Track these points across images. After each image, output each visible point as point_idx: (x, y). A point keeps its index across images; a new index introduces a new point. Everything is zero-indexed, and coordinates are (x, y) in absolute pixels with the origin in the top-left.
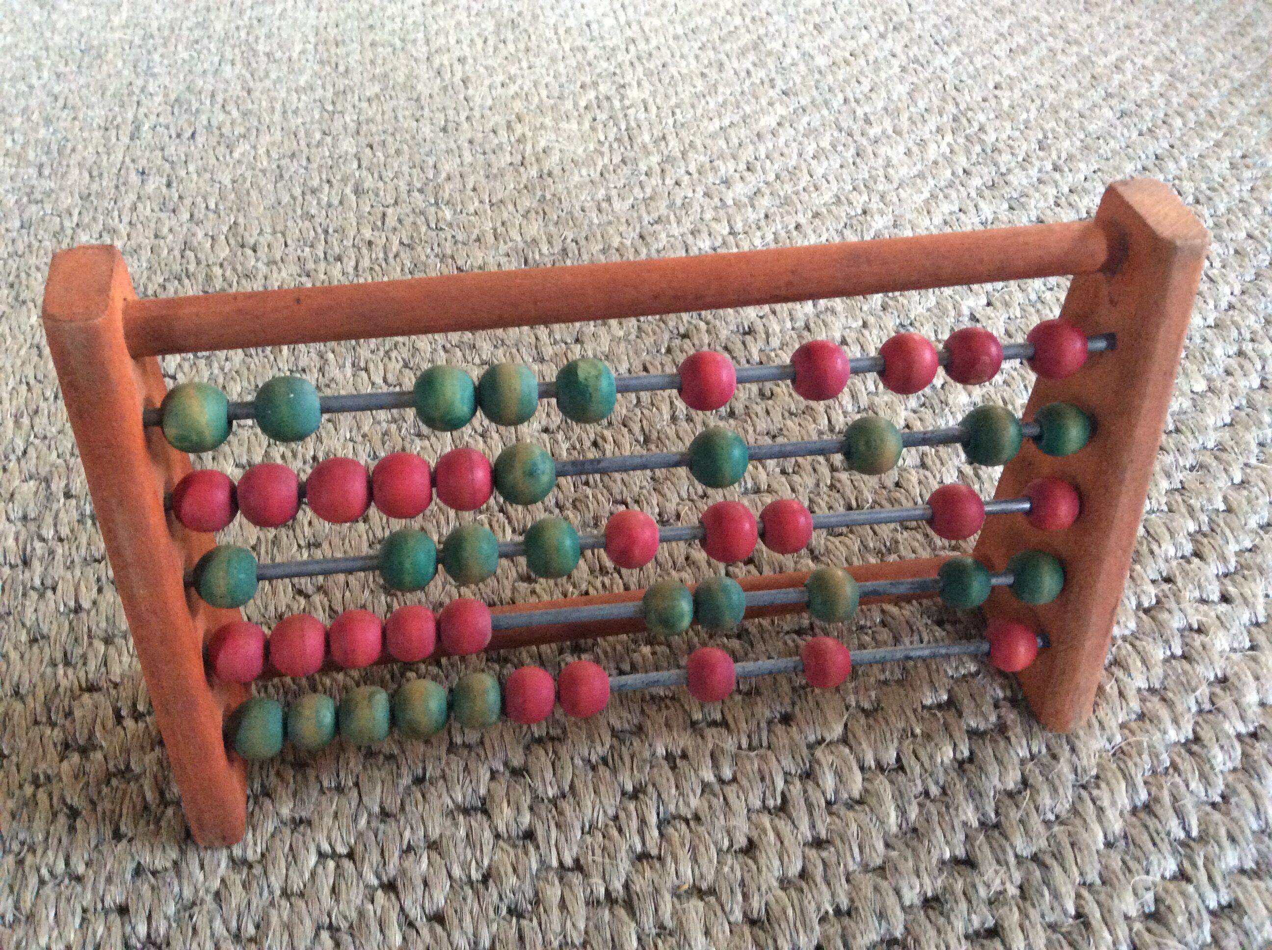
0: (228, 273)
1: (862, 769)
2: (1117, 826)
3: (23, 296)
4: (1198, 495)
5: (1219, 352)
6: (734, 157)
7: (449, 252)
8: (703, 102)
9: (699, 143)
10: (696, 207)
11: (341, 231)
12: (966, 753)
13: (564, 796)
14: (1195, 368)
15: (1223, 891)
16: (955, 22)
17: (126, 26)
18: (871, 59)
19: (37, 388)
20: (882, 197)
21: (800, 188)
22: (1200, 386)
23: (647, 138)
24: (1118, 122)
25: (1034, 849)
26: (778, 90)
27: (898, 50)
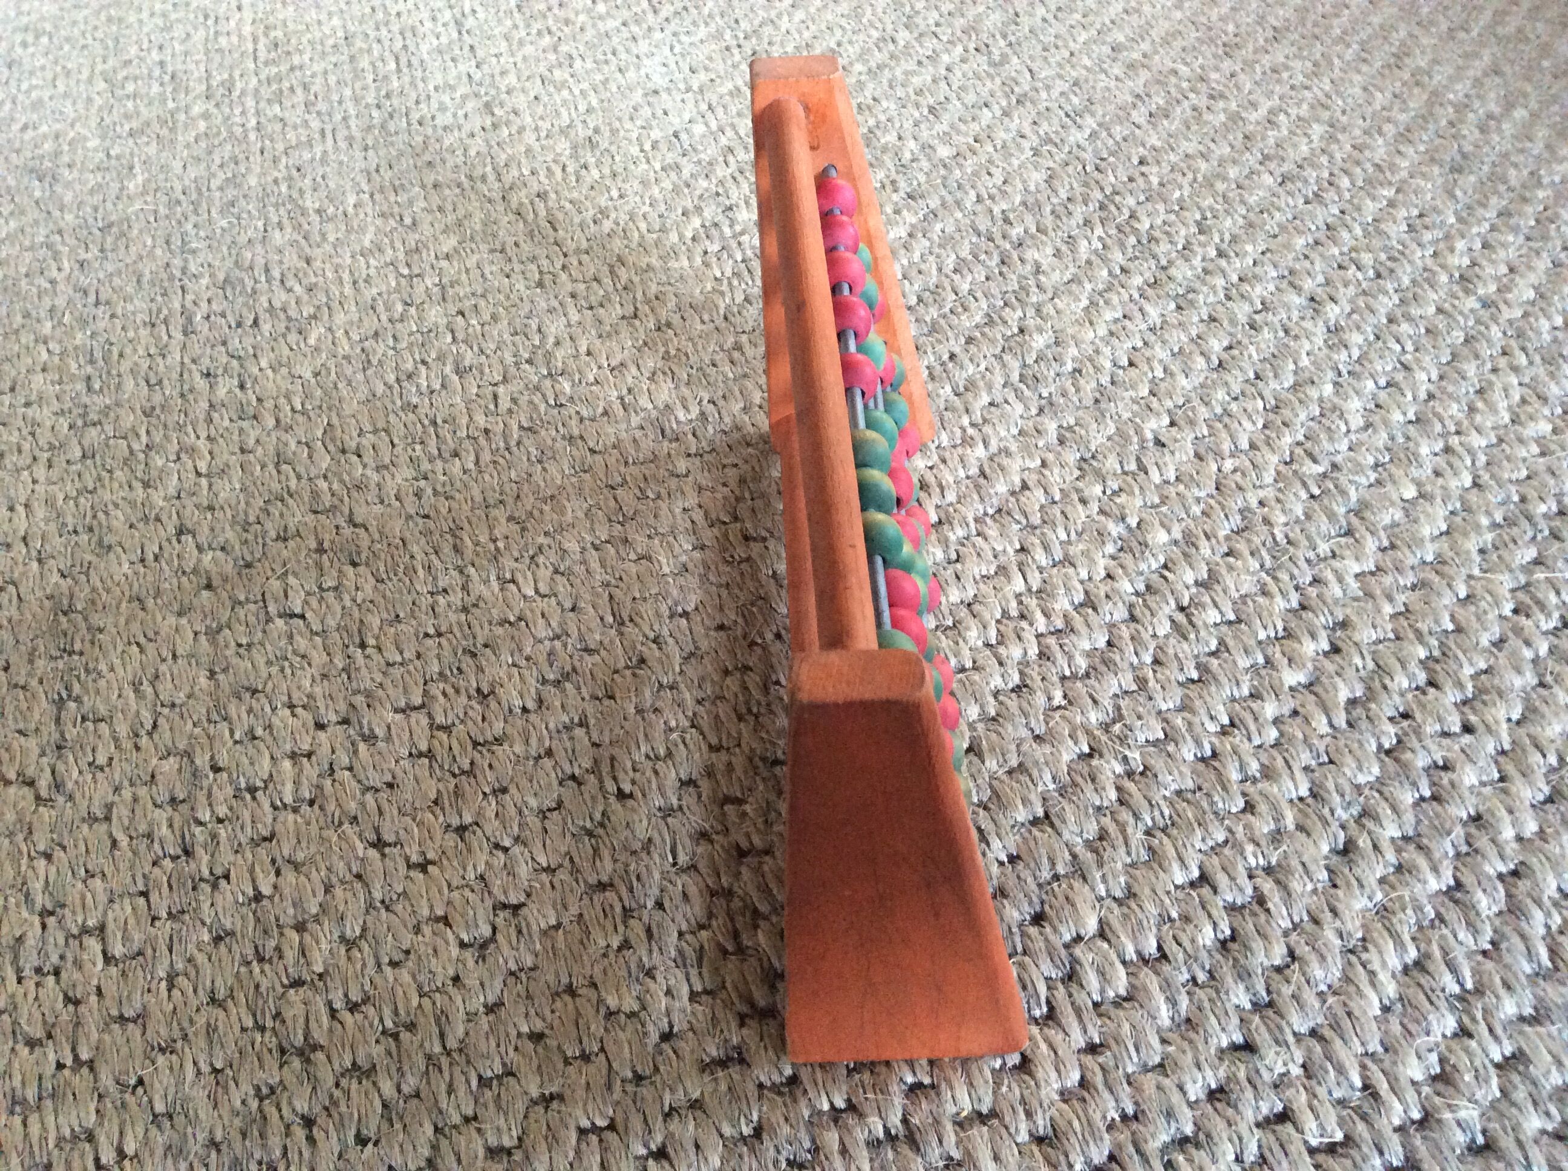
1: (1124, 963)
2: (1391, 989)
3: (107, 540)
4: (1424, 616)
5: (1424, 450)
7: (576, 432)
12: (1228, 932)
14: (1401, 472)
15: (1506, 1042)
16: (1084, 86)
18: (999, 143)
19: (150, 648)
20: (1038, 311)
21: (947, 310)
22: (1410, 492)
24: (1280, 190)
25: (1312, 1024)
26: (902, 194)
27: (1027, 130)
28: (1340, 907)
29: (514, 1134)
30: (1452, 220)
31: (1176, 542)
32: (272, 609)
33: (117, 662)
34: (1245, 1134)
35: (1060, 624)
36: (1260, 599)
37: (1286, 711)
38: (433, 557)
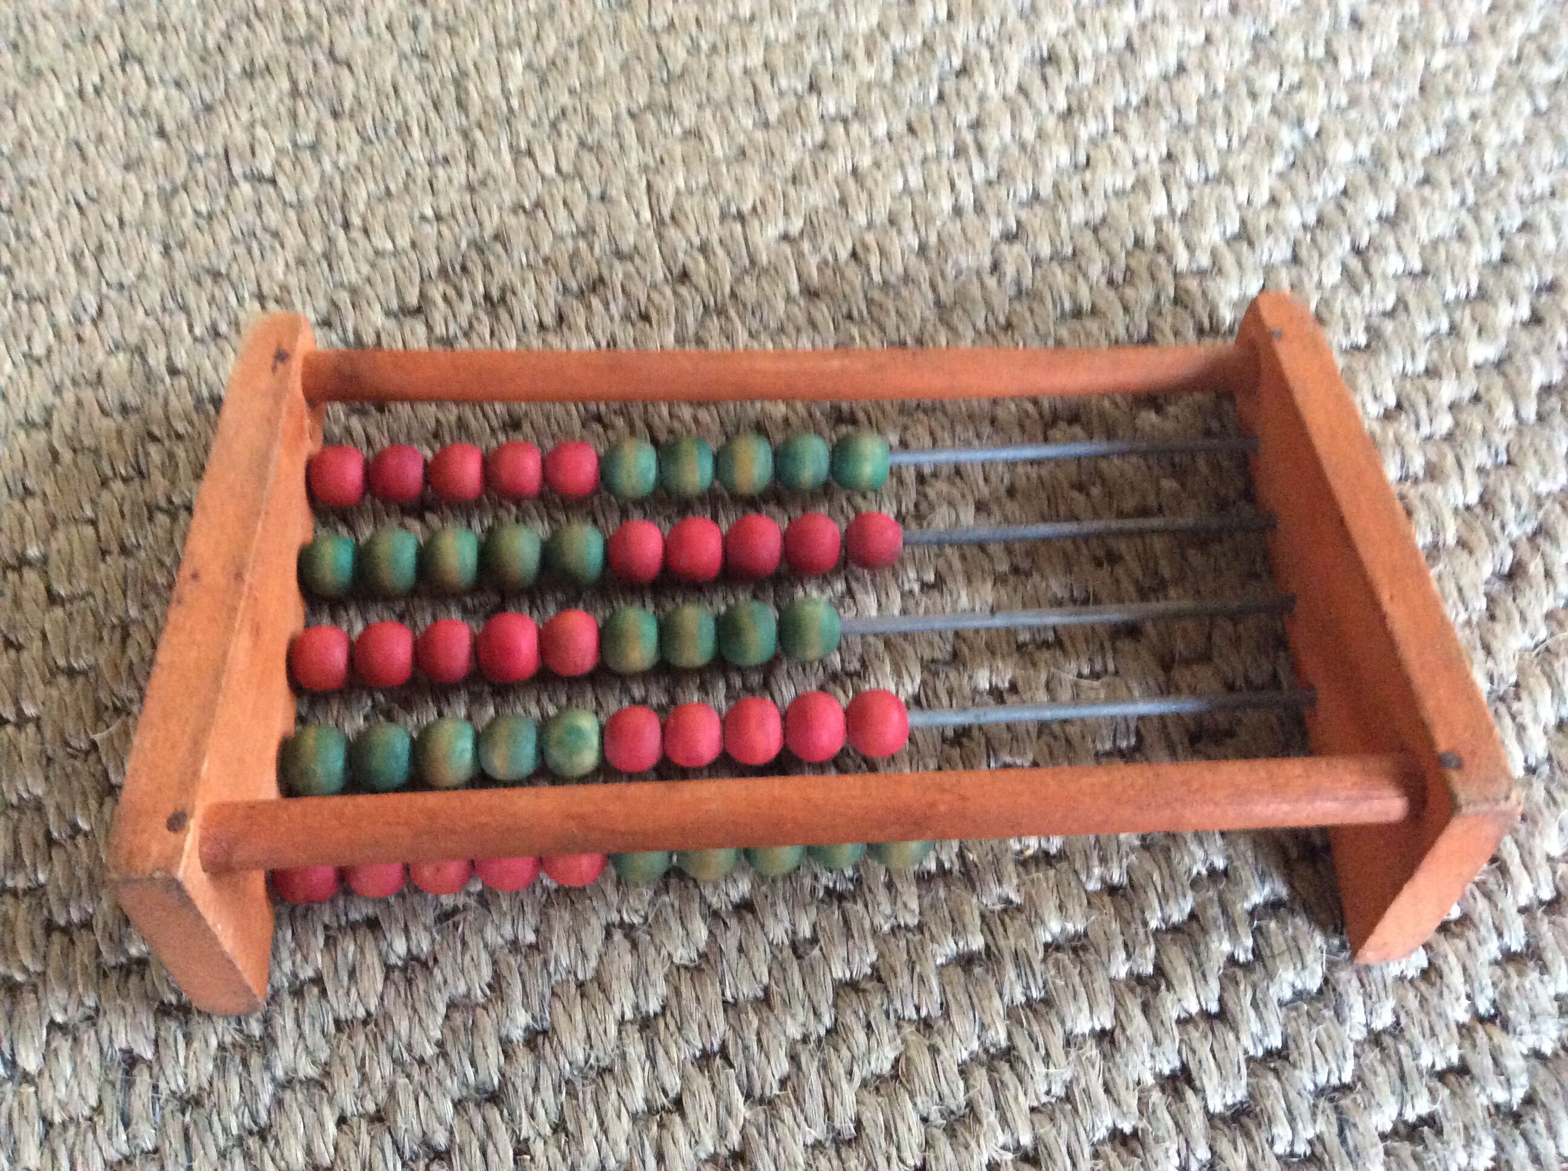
28: (1496, 645)
31: (1361, 162)
32: (237, 170)
35: (1205, 261)
36: (1456, 247)
37: (1467, 394)
38: (432, 114)
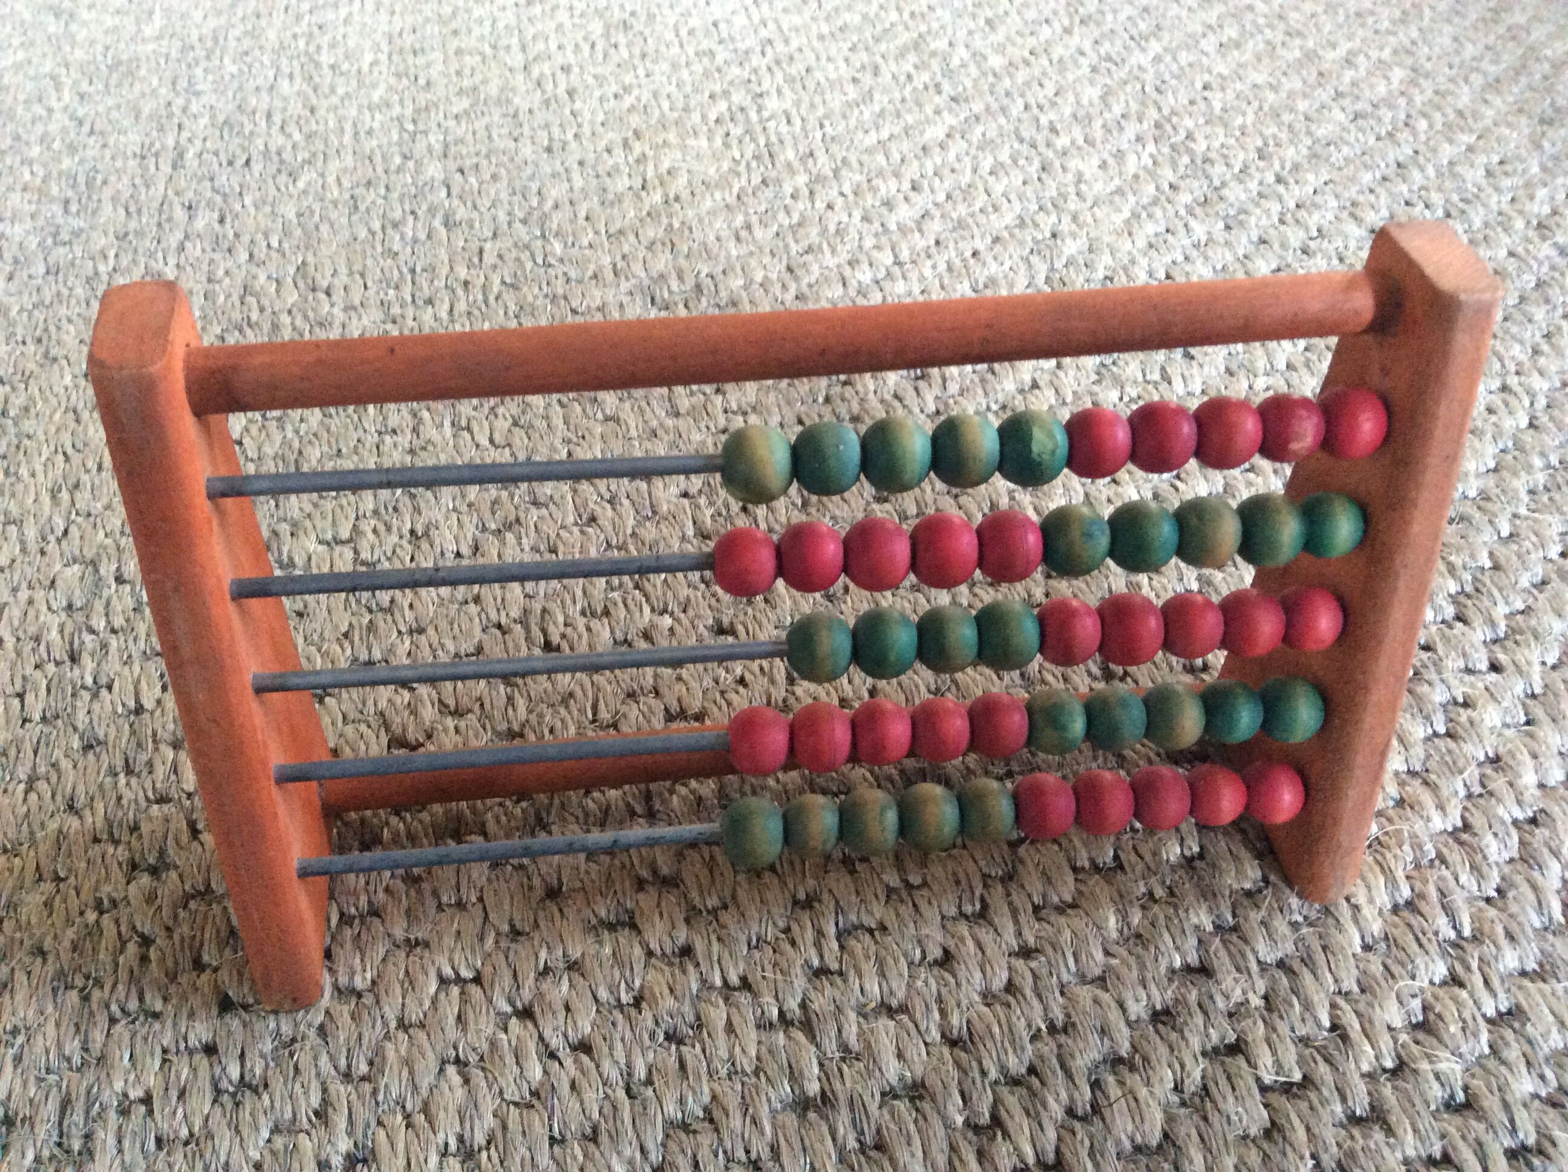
0: (298, 322)
1: (1075, 869)
2: (1376, 927)
3: (53, 352)
4: (1459, 550)
6: (897, 175)
7: (560, 291)
8: (856, 111)
9: (853, 159)
10: (853, 234)
11: (430, 269)
12: (1196, 849)
13: (725, 907)
15: (1502, 995)
16: (1154, 14)
17: (160, 37)
18: (1055, 58)
19: (76, 458)
20: (1075, 218)
21: (977, 208)
23: (790, 154)
24: (1352, 127)
25: (1280, 955)
26: (945, 96)
27: (1087, 46)
29: (368, 976)
30: (1535, 169)
33: (39, 468)
34: (1189, 1062)
